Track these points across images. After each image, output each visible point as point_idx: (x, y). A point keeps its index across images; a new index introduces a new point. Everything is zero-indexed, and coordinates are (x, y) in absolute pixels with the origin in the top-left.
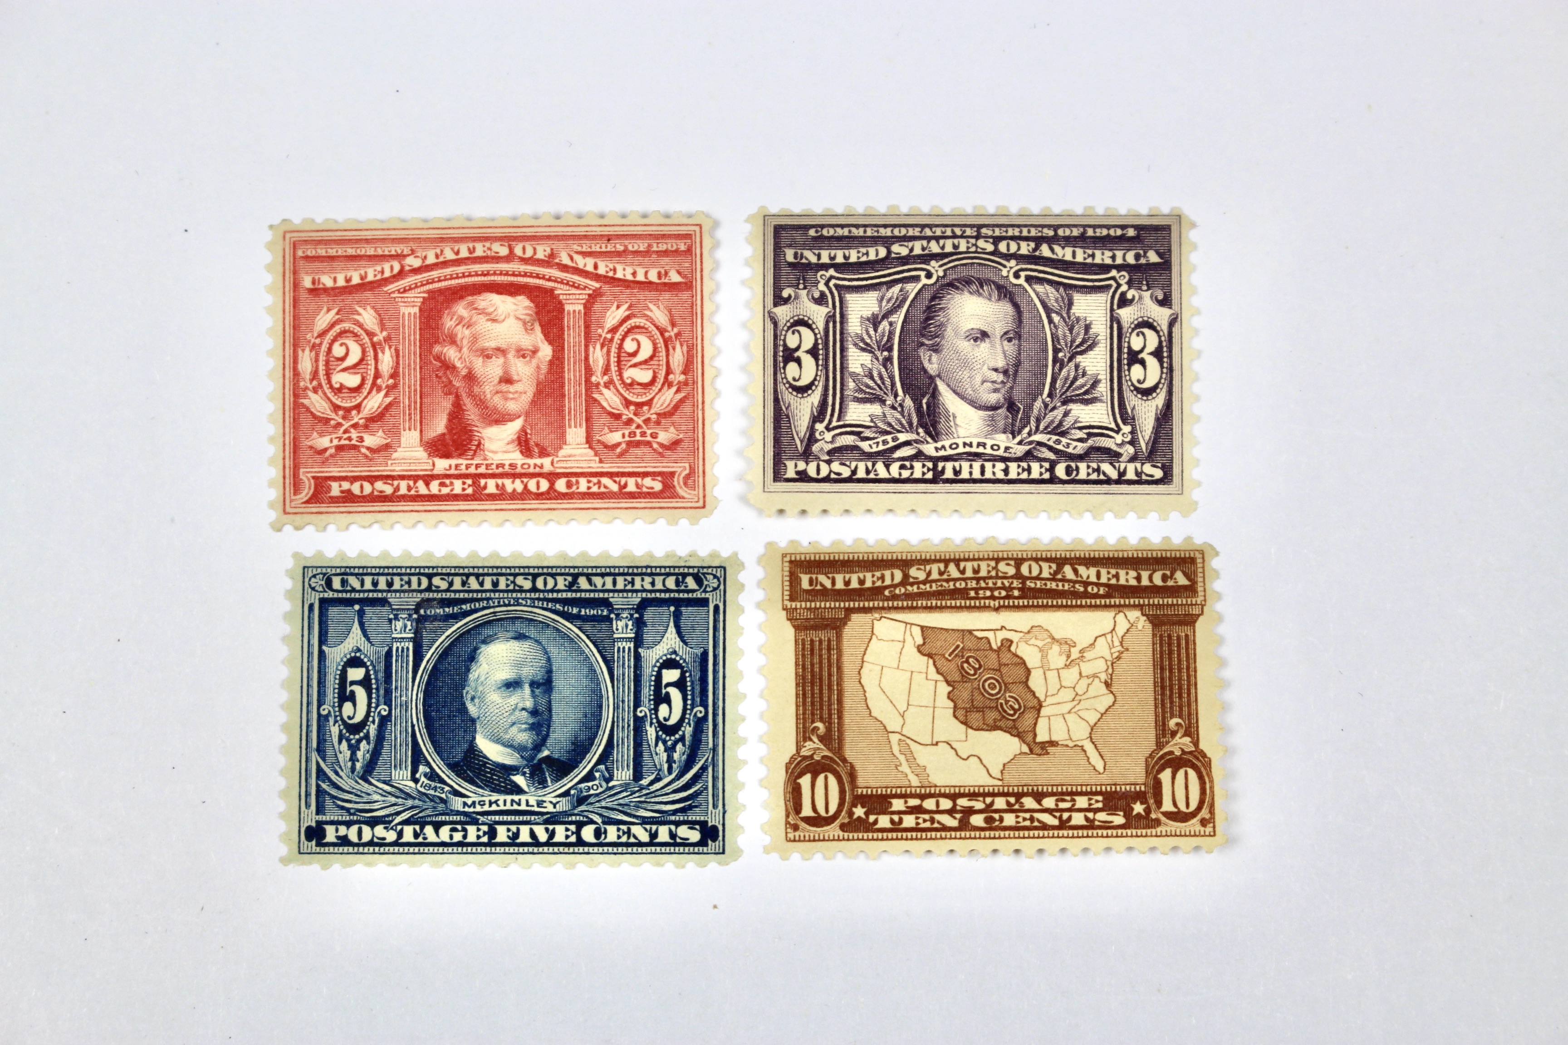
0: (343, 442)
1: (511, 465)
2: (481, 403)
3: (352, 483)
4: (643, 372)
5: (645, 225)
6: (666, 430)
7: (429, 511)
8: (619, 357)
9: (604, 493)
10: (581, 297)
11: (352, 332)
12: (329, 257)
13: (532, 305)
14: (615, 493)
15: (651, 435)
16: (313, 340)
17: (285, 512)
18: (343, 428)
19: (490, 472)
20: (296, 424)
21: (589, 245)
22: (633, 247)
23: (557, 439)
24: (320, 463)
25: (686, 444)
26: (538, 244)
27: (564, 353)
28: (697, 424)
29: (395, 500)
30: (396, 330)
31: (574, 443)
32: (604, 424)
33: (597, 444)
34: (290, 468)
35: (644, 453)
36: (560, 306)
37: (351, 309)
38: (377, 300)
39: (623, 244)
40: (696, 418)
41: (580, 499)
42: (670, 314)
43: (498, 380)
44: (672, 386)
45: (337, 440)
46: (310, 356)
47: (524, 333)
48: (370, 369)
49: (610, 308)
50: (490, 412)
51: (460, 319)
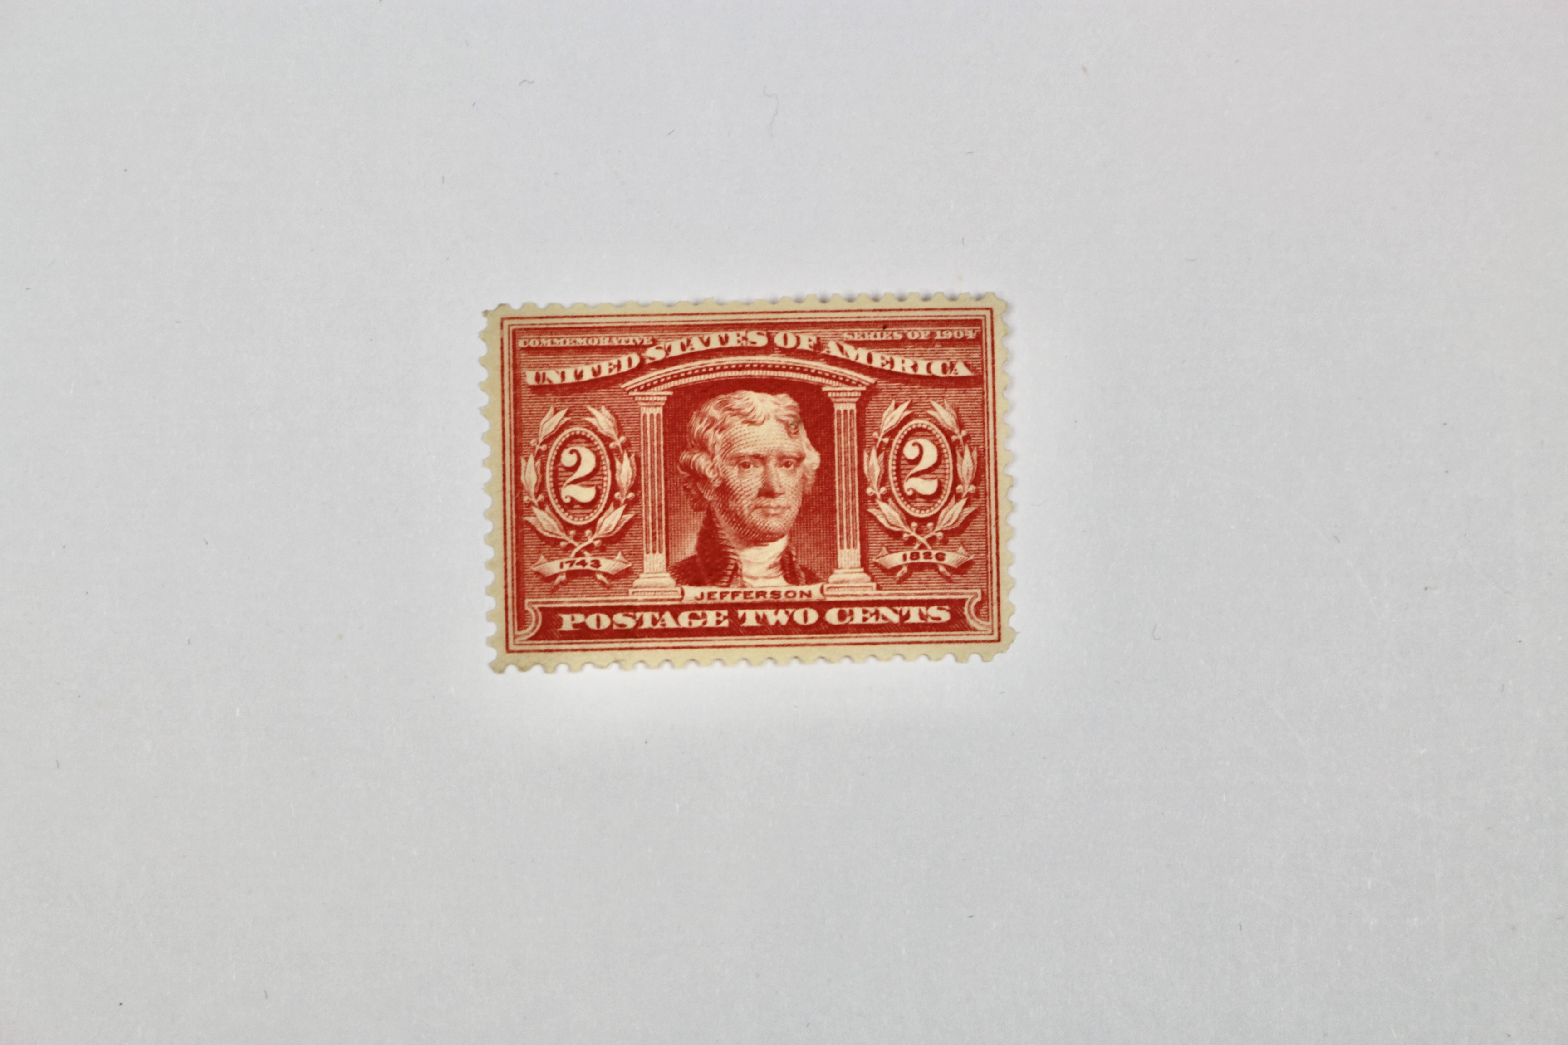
0: (576, 567)
1: (773, 593)
2: (737, 520)
3: (586, 616)
4: (927, 482)
5: (927, 309)
6: (954, 550)
7: (678, 648)
8: (898, 464)
9: (883, 625)
10: (853, 394)
11: (584, 437)
12: (556, 349)
13: (796, 404)
14: (896, 625)
15: (937, 556)
16: (538, 447)
17: (508, 651)
19: (749, 601)
20: (519, 546)
21: (861, 333)
22: (913, 335)
23: (827, 562)
24: (548, 591)
25: (978, 566)
26: (802, 332)
27: (834, 460)
28: (991, 543)
29: (638, 635)
30: (636, 435)
31: (848, 567)
32: (882, 543)
33: (874, 567)
34: (513, 598)
35: (928, 577)
36: (829, 405)
37: (582, 410)
38: (613, 399)
39: (901, 332)
40: (989, 536)
41: (854, 632)
42: (958, 414)
43: (757, 492)
44: (961, 499)
45: (569, 564)
46: (535, 466)
47: (787, 437)
48: (607, 481)
49: (888, 407)
50: (748, 531)
51: (710, 422)
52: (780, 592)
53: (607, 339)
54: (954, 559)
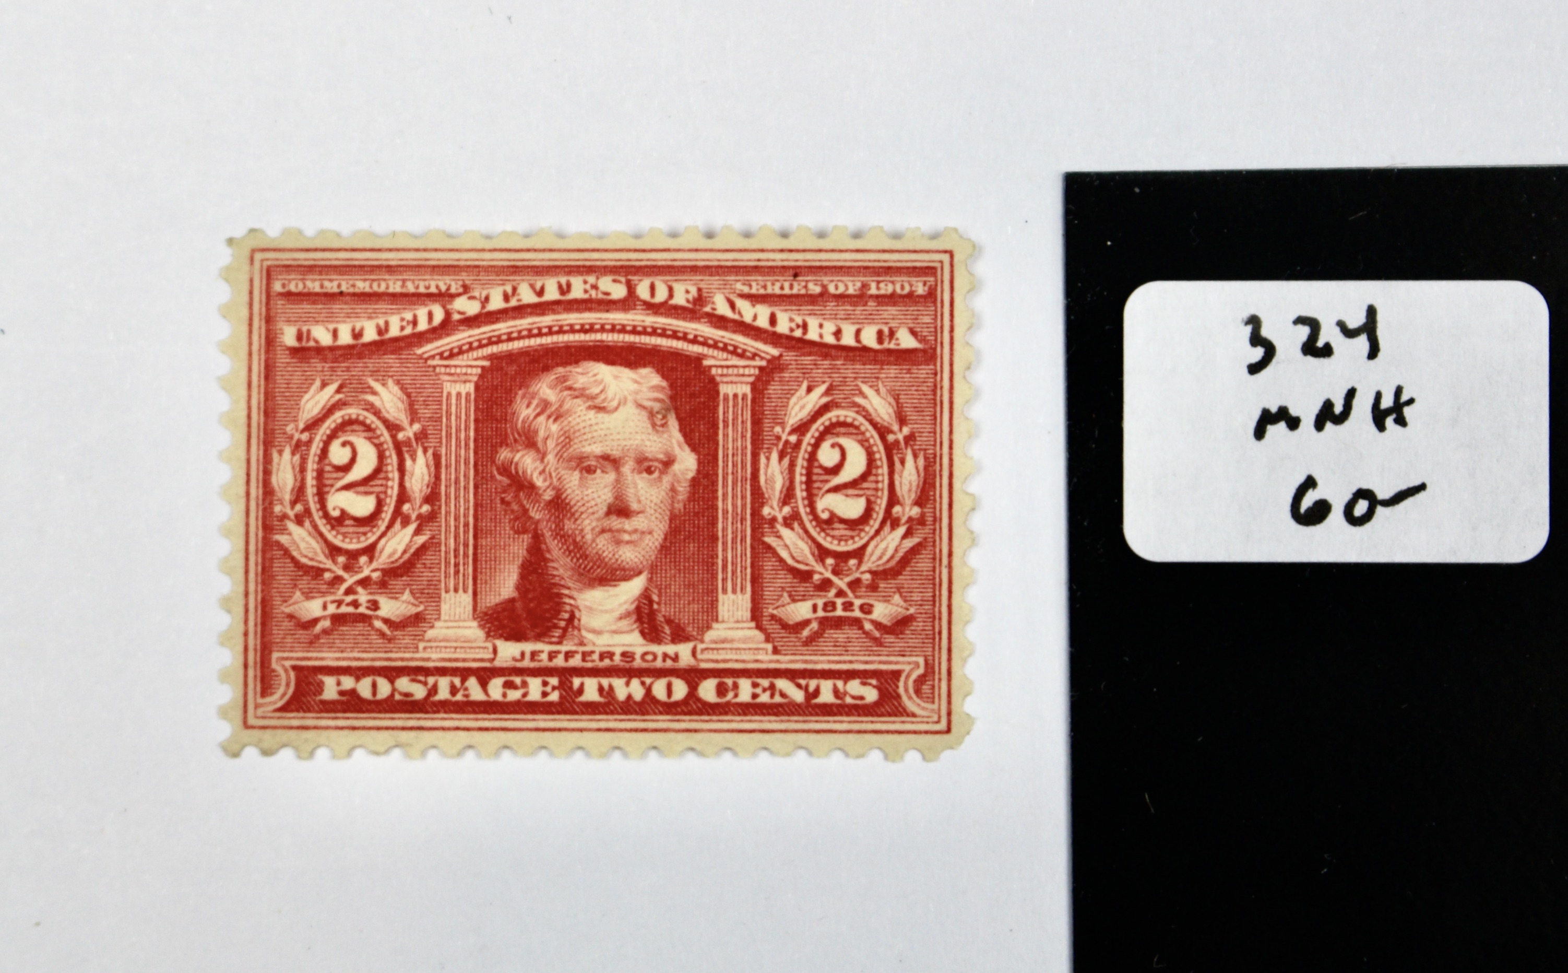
0: (344, 609)
1: (624, 654)
2: (576, 548)
3: (358, 679)
4: (851, 501)
5: (858, 251)
6: (887, 600)
7: (487, 729)
8: (809, 474)
9: (780, 705)
10: (747, 371)
11: (363, 423)
12: (326, 295)
13: (664, 384)
14: (799, 705)
15: (862, 608)
16: (297, 436)
17: (246, 726)
19: (589, 665)
20: (266, 576)
21: (762, 283)
22: (837, 288)
23: (703, 612)
24: (306, 643)
25: (921, 624)
26: (676, 280)
27: (717, 466)
28: (940, 591)
29: (430, 710)
30: (436, 421)
31: (732, 620)
32: (782, 587)
33: (770, 621)
34: (255, 650)
35: (848, 638)
36: (712, 386)
37: (361, 384)
38: (404, 369)
39: (819, 283)
40: (937, 580)
41: (739, 715)
42: (898, 403)
43: (605, 509)
44: (898, 525)
45: (335, 605)
46: (292, 462)
47: (650, 430)
48: (392, 488)
49: (796, 390)
50: (591, 564)
51: (542, 404)
52: (634, 654)
53: (399, 283)
54: (887, 612)
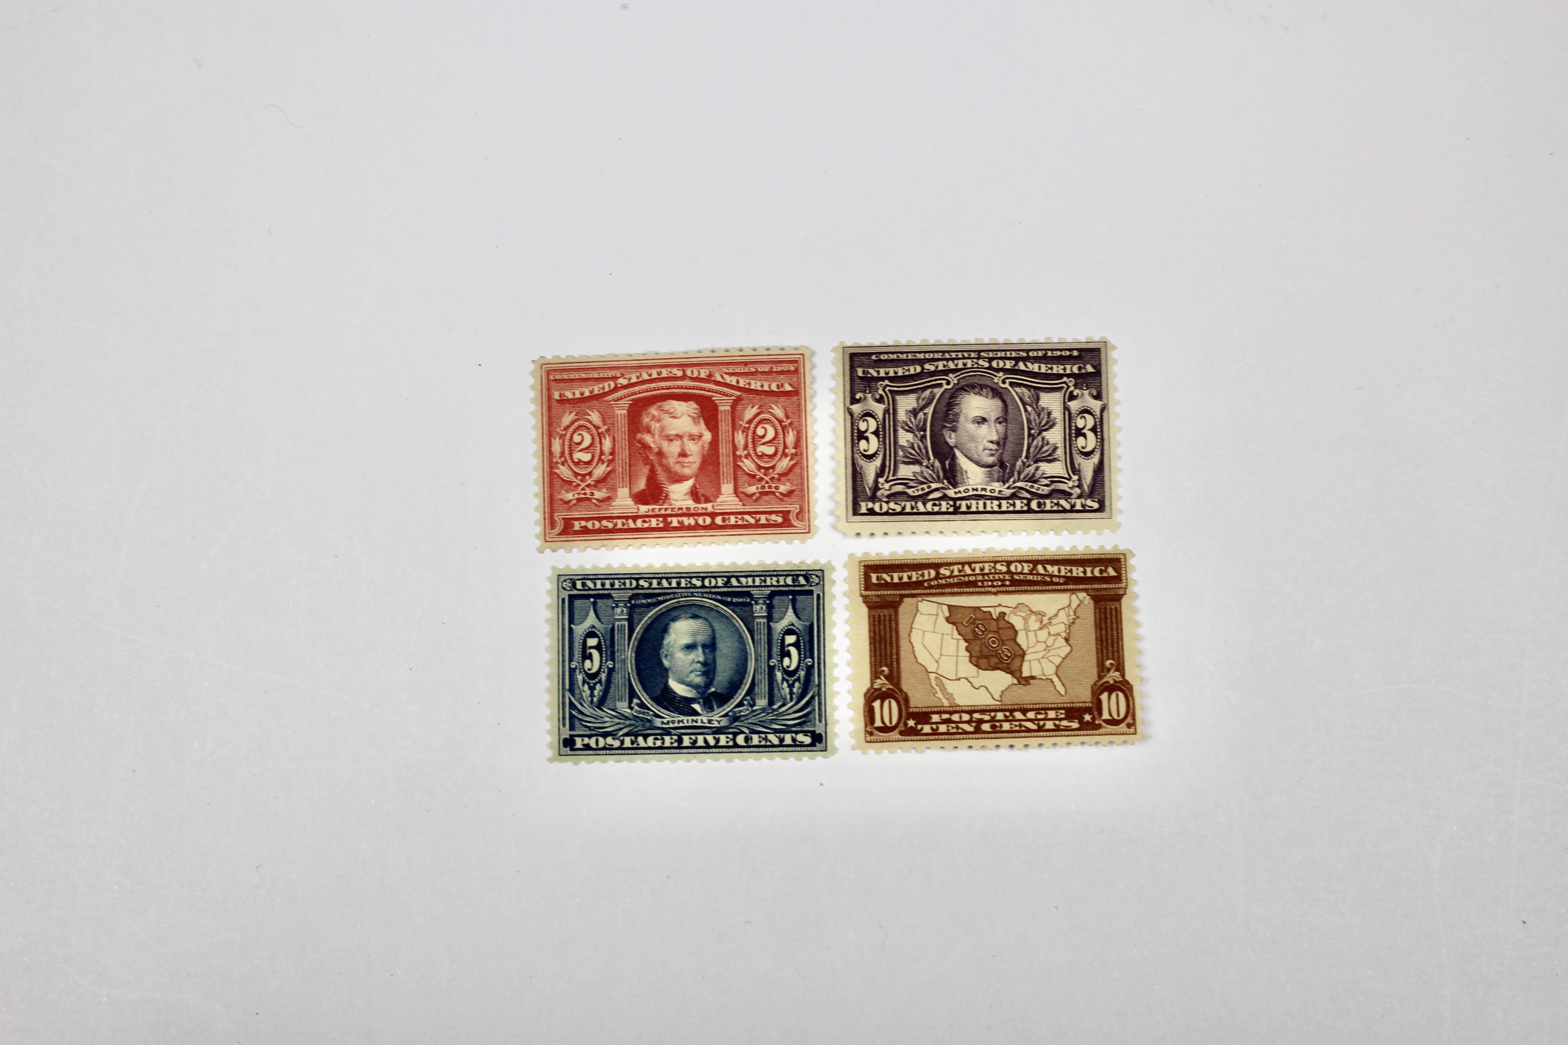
0: (581, 496)
2: (667, 469)
3: (587, 522)
4: (769, 448)
5: (768, 355)
6: (784, 484)
7: (636, 538)
8: (753, 438)
9: (745, 525)
10: (729, 401)
11: (585, 427)
12: (570, 380)
13: (698, 407)
14: (753, 525)
15: (775, 487)
16: (561, 432)
17: (546, 541)
18: (580, 488)
19: (674, 513)
20: (551, 485)
21: (733, 368)
22: (761, 369)
24: (567, 509)
25: (797, 493)
26: (701, 369)
28: (804, 480)
29: (615, 532)
30: (613, 425)
31: (727, 493)
32: (745, 481)
33: (741, 493)
34: (548, 513)
35: (770, 499)
36: (715, 408)
37: (584, 412)
38: (600, 406)
39: (755, 367)
40: (803, 476)
41: (731, 529)
42: (785, 411)
43: (678, 455)
44: (787, 456)
45: (578, 495)
46: (559, 442)
47: (693, 425)
48: (597, 450)
49: (748, 408)
50: (673, 475)
51: (653, 417)
53: (597, 374)
54: (784, 489)
